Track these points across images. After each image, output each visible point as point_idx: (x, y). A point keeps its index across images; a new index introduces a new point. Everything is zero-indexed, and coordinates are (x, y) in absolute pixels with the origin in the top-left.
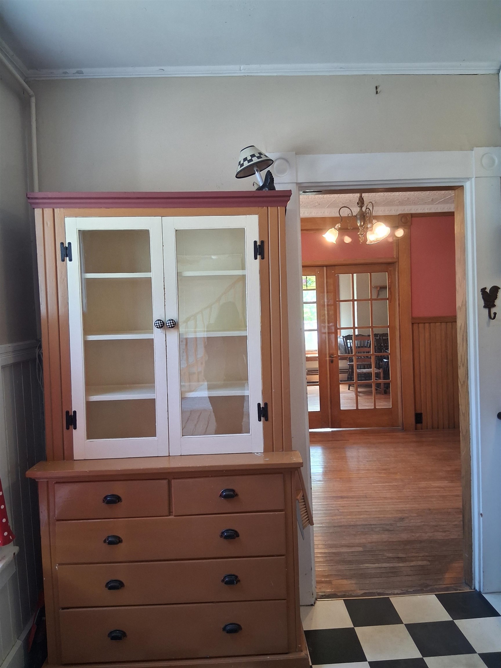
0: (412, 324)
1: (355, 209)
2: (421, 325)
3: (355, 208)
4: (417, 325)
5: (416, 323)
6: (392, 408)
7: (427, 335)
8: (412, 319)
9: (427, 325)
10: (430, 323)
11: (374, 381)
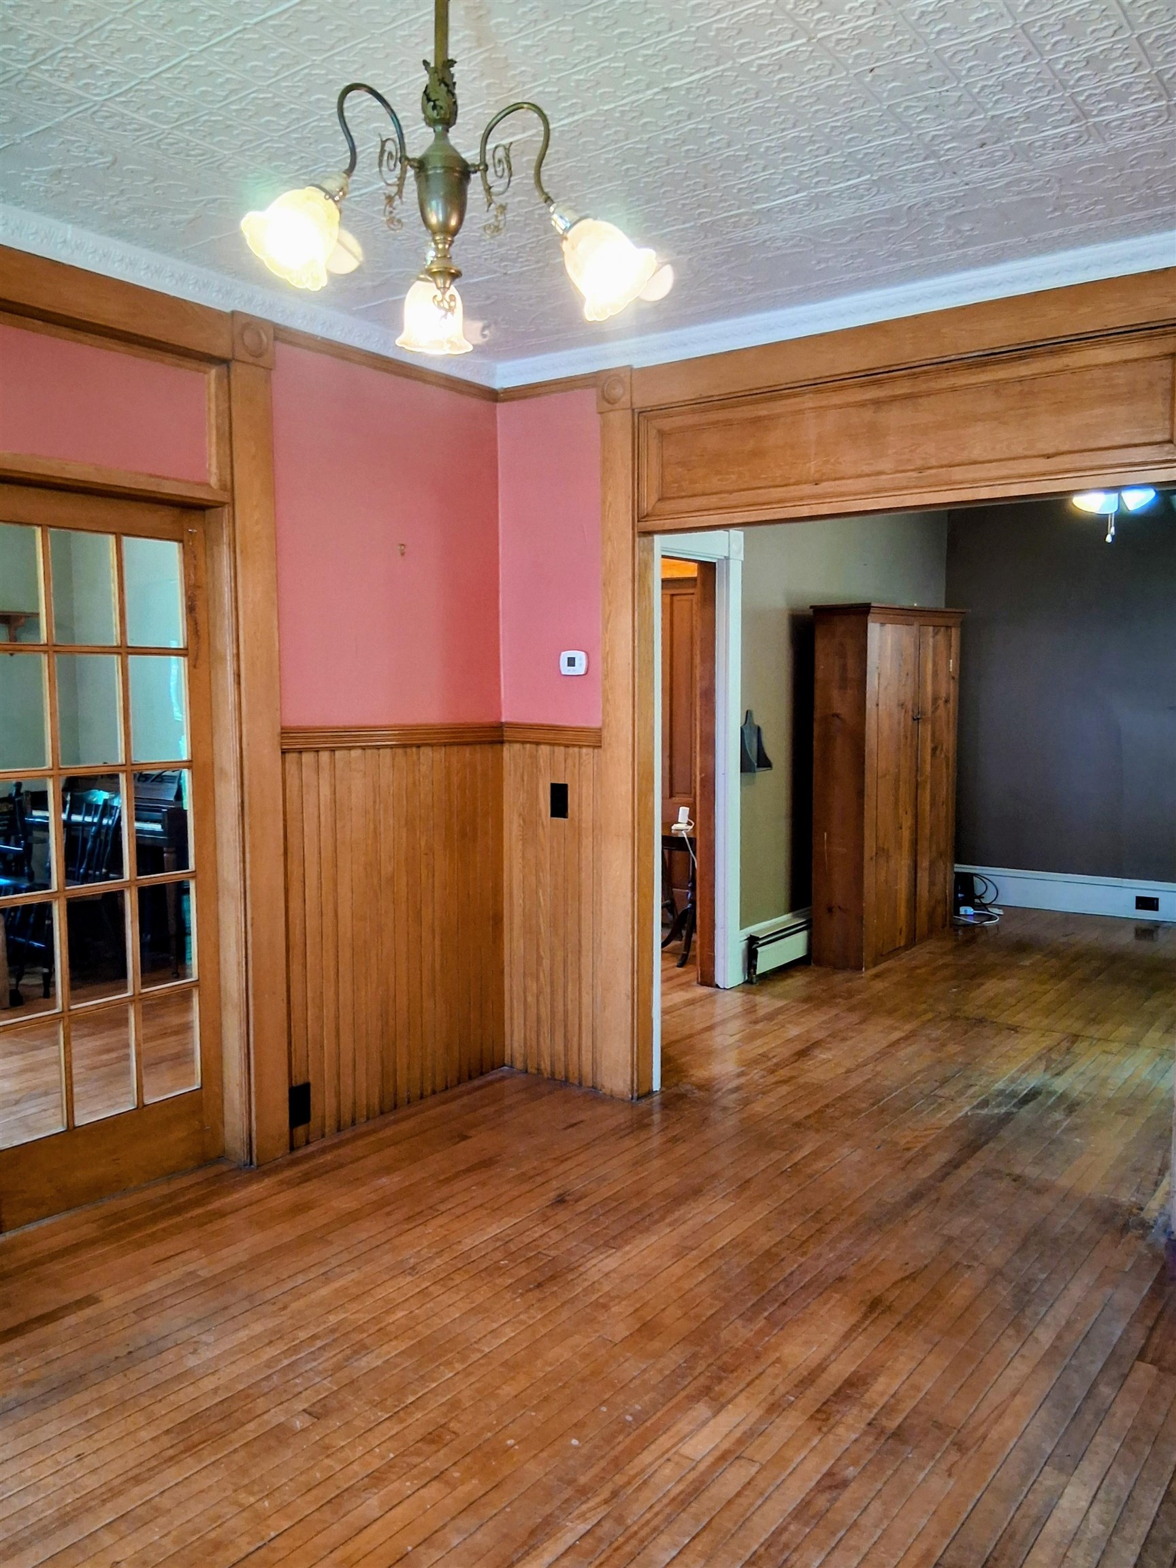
0: (284, 752)
1: (70, 232)
2: (307, 758)
3: (70, 226)
4: (295, 755)
5: (293, 750)
6: (201, 1088)
7: (325, 791)
8: (282, 738)
9: (325, 756)
10: (333, 750)
11: (137, 992)
